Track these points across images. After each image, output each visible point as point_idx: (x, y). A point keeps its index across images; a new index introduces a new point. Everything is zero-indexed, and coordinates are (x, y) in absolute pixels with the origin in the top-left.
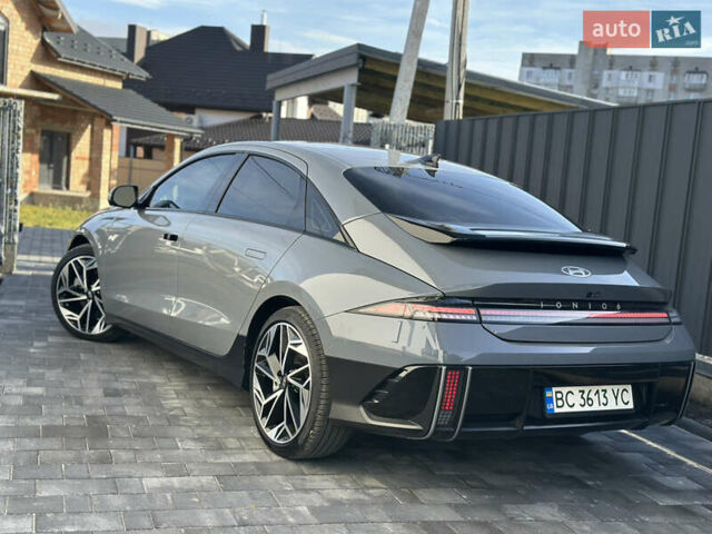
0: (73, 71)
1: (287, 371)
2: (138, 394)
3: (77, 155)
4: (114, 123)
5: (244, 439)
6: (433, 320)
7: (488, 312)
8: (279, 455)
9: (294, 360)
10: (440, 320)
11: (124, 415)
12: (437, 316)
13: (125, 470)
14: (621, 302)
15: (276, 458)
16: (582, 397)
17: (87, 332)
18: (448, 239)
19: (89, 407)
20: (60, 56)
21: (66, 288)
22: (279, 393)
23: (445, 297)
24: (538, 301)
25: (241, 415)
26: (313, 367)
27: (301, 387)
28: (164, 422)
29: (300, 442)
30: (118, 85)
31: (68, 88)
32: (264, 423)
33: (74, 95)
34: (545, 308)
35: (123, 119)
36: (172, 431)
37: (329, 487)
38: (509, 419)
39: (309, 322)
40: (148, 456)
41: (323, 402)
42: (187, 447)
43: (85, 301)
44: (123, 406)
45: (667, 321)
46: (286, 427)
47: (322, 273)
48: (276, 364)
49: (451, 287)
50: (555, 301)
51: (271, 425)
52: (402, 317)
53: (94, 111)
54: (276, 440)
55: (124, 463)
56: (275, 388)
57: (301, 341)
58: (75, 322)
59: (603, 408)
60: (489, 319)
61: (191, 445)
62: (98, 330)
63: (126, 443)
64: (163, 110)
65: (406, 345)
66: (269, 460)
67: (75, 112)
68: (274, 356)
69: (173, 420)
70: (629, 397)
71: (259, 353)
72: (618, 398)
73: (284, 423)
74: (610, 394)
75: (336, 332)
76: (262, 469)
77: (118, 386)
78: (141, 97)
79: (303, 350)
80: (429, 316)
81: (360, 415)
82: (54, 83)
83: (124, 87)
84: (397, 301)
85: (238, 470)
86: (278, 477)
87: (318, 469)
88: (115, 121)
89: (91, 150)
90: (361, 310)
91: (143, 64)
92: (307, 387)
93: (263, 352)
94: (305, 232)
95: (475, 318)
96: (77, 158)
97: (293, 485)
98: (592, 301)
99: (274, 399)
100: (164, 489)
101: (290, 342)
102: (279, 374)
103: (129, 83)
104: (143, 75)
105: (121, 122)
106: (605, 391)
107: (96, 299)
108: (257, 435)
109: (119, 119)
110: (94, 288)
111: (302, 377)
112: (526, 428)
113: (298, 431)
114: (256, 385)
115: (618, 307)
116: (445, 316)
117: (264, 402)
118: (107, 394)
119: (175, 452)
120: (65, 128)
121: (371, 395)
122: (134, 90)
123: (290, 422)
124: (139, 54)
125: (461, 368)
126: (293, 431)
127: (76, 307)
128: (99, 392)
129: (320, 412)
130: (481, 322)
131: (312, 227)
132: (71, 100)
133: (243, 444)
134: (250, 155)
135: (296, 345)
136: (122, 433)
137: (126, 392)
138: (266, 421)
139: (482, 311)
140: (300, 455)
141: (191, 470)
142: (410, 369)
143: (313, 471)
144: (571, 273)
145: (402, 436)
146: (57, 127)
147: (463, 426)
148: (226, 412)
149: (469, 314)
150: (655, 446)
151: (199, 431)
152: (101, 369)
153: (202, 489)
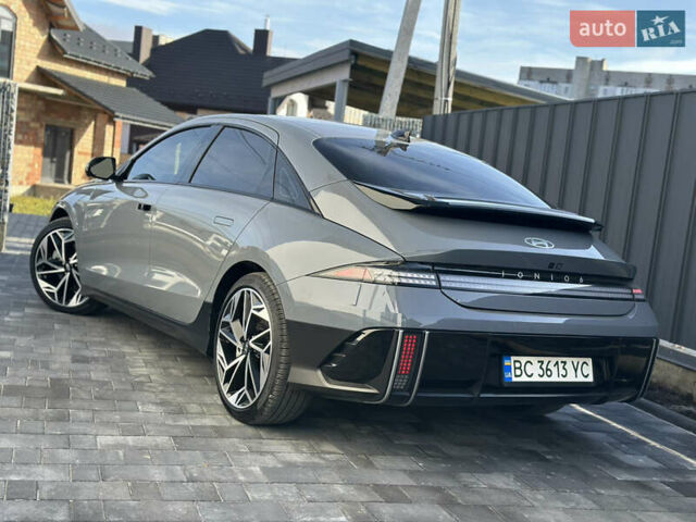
0: (77, 67)
1: (250, 335)
2: (105, 361)
3: (80, 150)
4: (116, 119)
5: (206, 405)
6: (393, 284)
7: (448, 278)
8: (239, 420)
9: (256, 324)
10: (400, 284)
11: (89, 380)
12: (397, 280)
13: (82, 428)
14: (584, 276)
15: (235, 423)
16: (541, 367)
17: (64, 304)
18: (411, 206)
19: (56, 371)
20: (66, 53)
21: (45, 260)
22: (241, 359)
23: (405, 262)
24: (500, 269)
25: (206, 384)
26: (274, 331)
27: (262, 351)
28: (129, 387)
29: (259, 406)
30: (122, 83)
31: (73, 84)
32: (225, 388)
33: (79, 91)
34: (506, 277)
35: (125, 116)
36: (134, 396)
37: (285, 450)
38: (466, 385)
39: (272, 287)
40: (106, 416)
41: (282, 366)
42: (148, 409)
43: (63, 274)
44: (89, 371)
45: (630, 297)
46: (246, 392)
47: (288, 241)
48: (239, 330)
49: (411, 252)
50: (516, 270)
51: (232, 391)
52: (362, 281)
53: (99, 108)
54: (236, 405)
55: (81, 421)
56: (238, 353)
57: (263, 305)
58: (52, 294)
59: (562, 379)
60: (448, 285)
61: (152, 408)
62: (74, 303)
63: (86, 405)
64: (165, 108)
65: (367, 308)
66: (228, 424)
67: (79, 108)
68: (238, 322)
69: (137, 386)
70: (589, 370)
71: (223, 319)
72: (578, 371)
73: (245, 388)
74: (569, 366)
75: (297, 297)
76: (220, 432)
77: (88, 353)
78: (144, 95)
79: (265, 315)
80: (389, 280)
81: (317, 379)
82: (59, 79)
83: (128, 85)
84: (357, 265)
85: (196, 432)
86: (235, 440)
87: (277, 435)
88: (117, 117)
89: (94, 146)
90: (323, 274)
91: (148, 65)
92: (267, 352)
93: (227, 318)
94: (272, 200)
95: (434, 283)
96: (80, 153)
97: (250, 448)
98: (553, 272)
99: (235, 365)
100: (117, 446)
101: (253, 307)
102: (242, 340)
103: (132, 81)
104: (148, 74)
105: (123, 118)
106: (565, 363)
107: (74, 272)
108: (220, 402)
109: (121, 115)
110: (72, 261)
111: (263, 341)
112: (482, 396)
113: (257, 396)
114: (220, 351)
115: (581, 280)
116: (404, 281)
117: (227, 368)
118: (75, 360)
119: (136, 414)
120: (69, 124)
121: (330, 359)
122: (137, 87)
123: (250, 387)
124: (145, 54)
125: (419, 332)
126: (253, 396)
127: (53, 279)
128: (68, 359)
129: (279, 376)
130: (440, 287)
131: (281, 194)
132: (76, 96)
133: (204, 409)
134: (225, 127)
135: (259, 310)
136: (83, 395)
137: (95, 359)
138: (228, 386)
139: (442, 277)
140: (259, 419)
141: (148, 431)
142: (368, 332)
143: (272, 436)
144: (534, 244)
145: (359, 401)
146: (60, 122)
147: (417, 392)
148: (192, 381)
149: (429, 279)
150: (620, 427)
151: (162, 396)
152: (72, 338)
153: (156, 447)
